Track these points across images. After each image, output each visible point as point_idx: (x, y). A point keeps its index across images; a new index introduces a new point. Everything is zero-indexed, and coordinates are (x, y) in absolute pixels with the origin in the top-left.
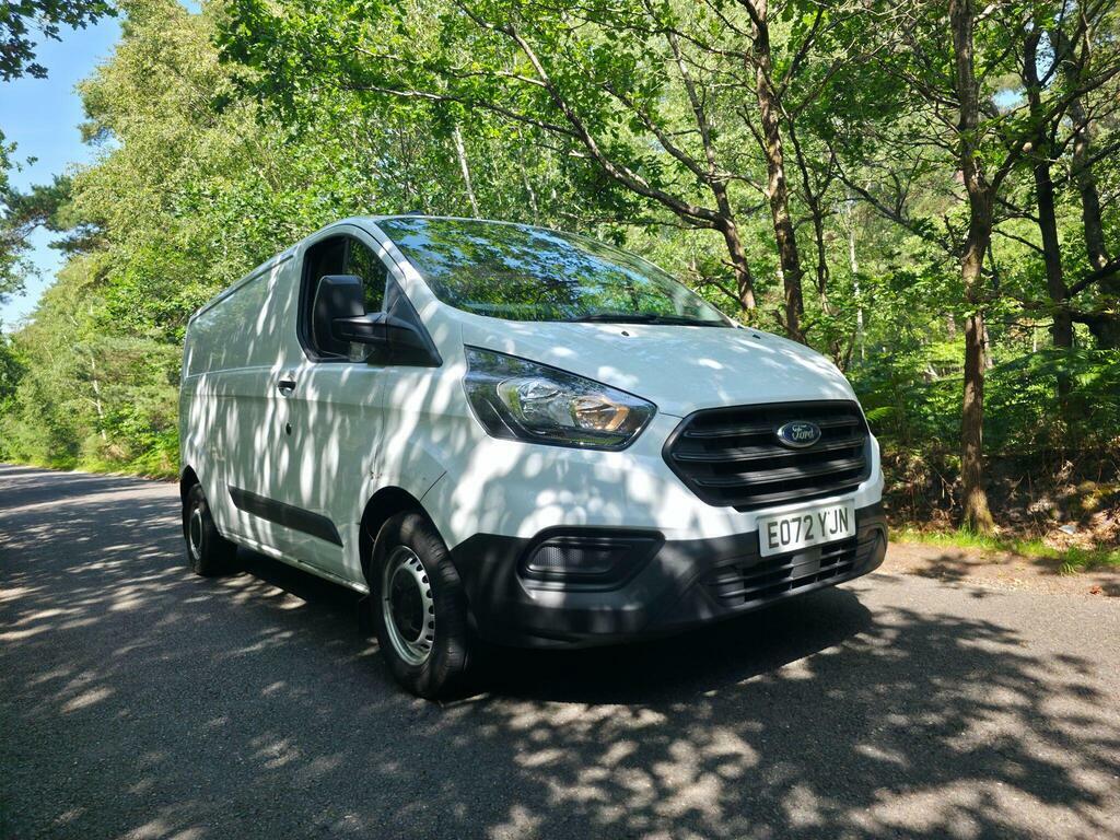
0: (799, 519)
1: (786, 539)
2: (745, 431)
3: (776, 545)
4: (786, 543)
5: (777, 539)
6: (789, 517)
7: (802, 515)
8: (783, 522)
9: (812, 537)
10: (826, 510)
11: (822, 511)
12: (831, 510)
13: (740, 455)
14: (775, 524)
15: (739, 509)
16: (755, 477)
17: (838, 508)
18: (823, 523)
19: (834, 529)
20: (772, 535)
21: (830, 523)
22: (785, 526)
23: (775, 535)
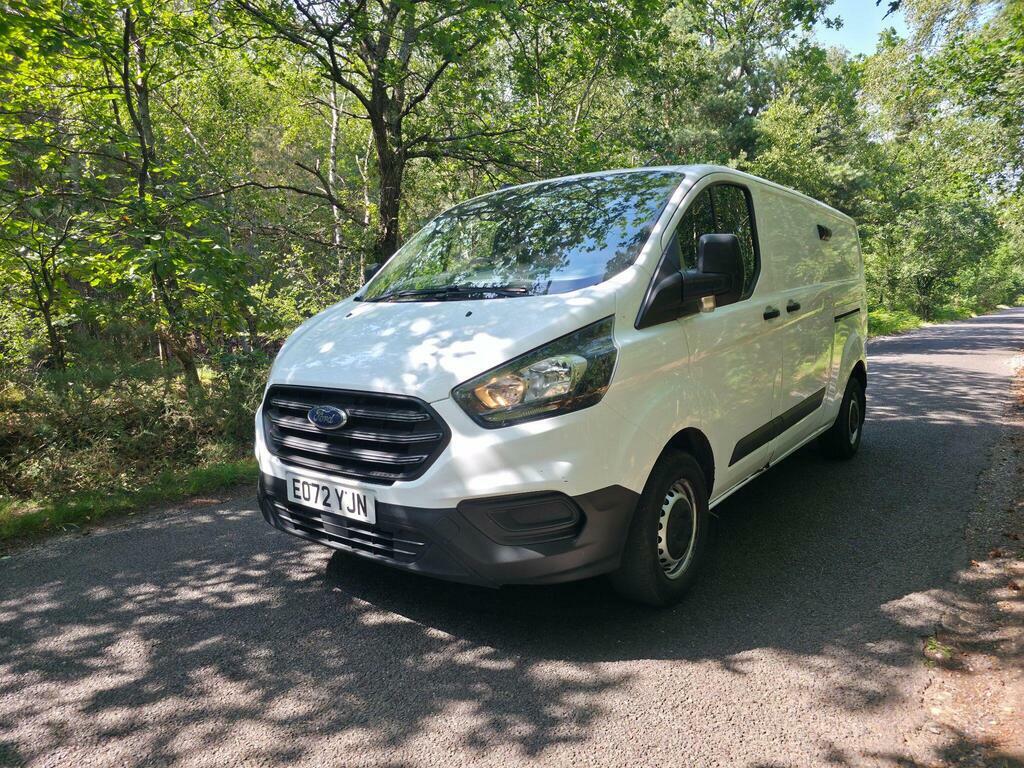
0: (317, 486)
1: (307, 496)
2: (293, 405)
3: (299, 497)
4: (308, 499)
5: (300, 493)
6: (310, 481)
7: (322, 484)
8: (304, 483)
9: (329, 505)
10: (345, 489)
11: (340, 489)
12: (350, 491)
13: (284, 422)
14: (298, 481)
15: (283, 461)
16: (293, 442)
17: (356, 492)
18: (340, 499)
19: (351, 508)
20: (296, 489)
21: (347, 501)
22: (306, 486)
23: (298, 489)
